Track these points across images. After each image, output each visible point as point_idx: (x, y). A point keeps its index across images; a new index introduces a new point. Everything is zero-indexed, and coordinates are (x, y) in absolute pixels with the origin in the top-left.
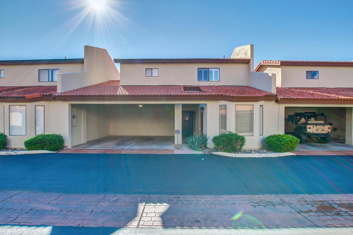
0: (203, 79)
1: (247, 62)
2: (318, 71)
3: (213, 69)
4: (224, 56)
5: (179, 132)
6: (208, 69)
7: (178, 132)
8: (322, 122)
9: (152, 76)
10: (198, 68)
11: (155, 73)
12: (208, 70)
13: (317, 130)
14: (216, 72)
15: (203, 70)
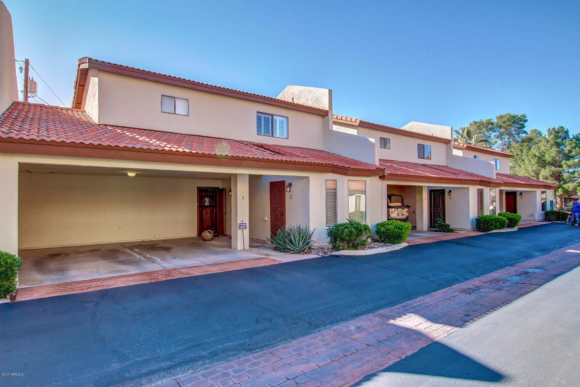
0: (263, 131)
1: (324, 114)
2: (389, 139)
3: (280, 117)
4: (293, 98)
5: (244, 227)
6: (272, 115)
7: (242, 226)
8: (399, 204)
9: (175, 114)
10: (257, 112)
11: (181, 108)
12: (271, 117)
13: (398, 215)
14: (282, 123)
15: (263, 116)
